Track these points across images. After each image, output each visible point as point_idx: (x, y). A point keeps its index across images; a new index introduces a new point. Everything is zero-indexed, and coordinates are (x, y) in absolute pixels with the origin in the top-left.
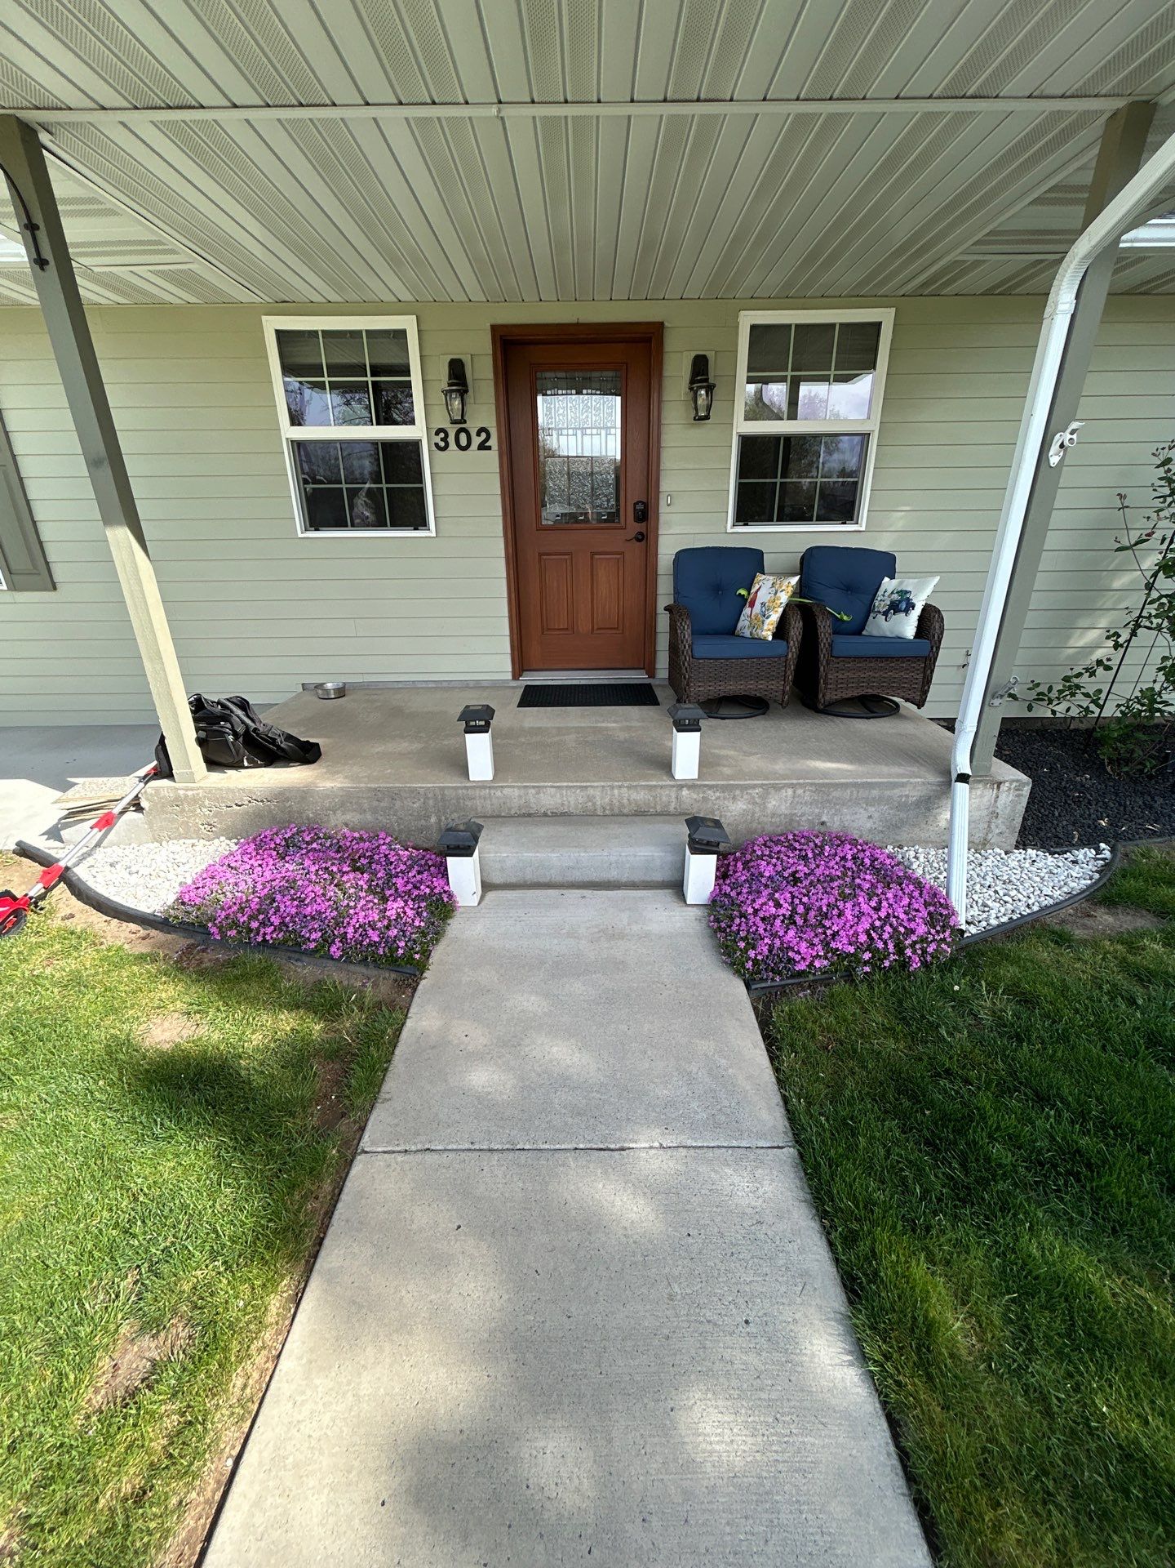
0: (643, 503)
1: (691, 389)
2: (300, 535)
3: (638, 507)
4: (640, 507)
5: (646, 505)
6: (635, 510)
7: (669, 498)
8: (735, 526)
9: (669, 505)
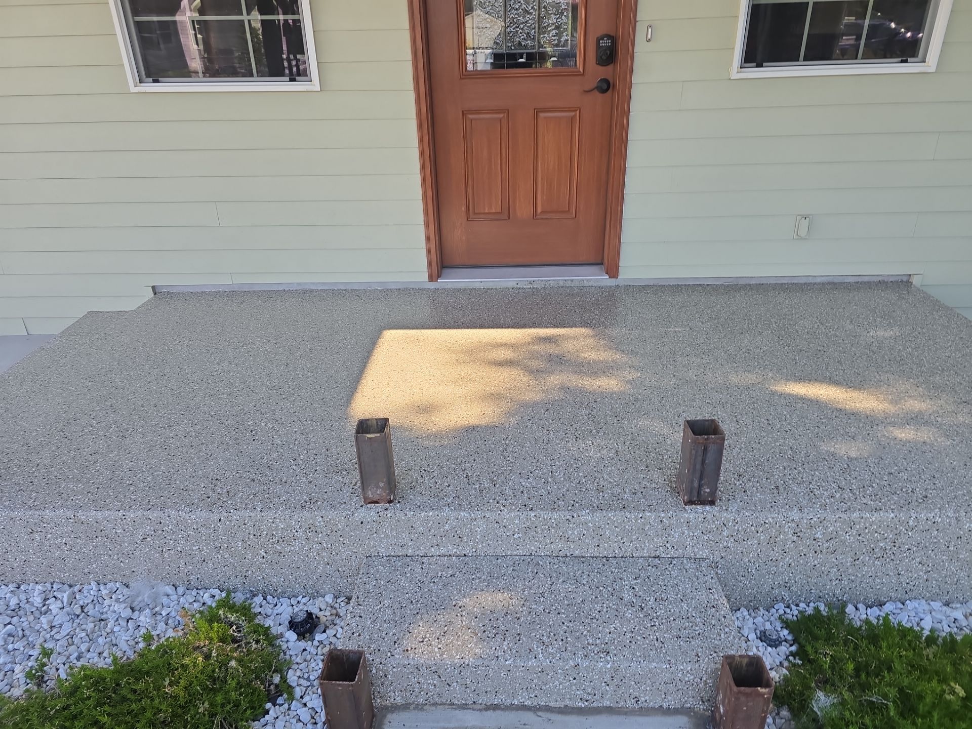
0: (609, 37)
2: (133, 89)
3: (602, 44)
4: (605, 43)
5: (613, 39)
6: (598, 46)
7: (650, 30)
8: (743, 69)
9: (649, 41)
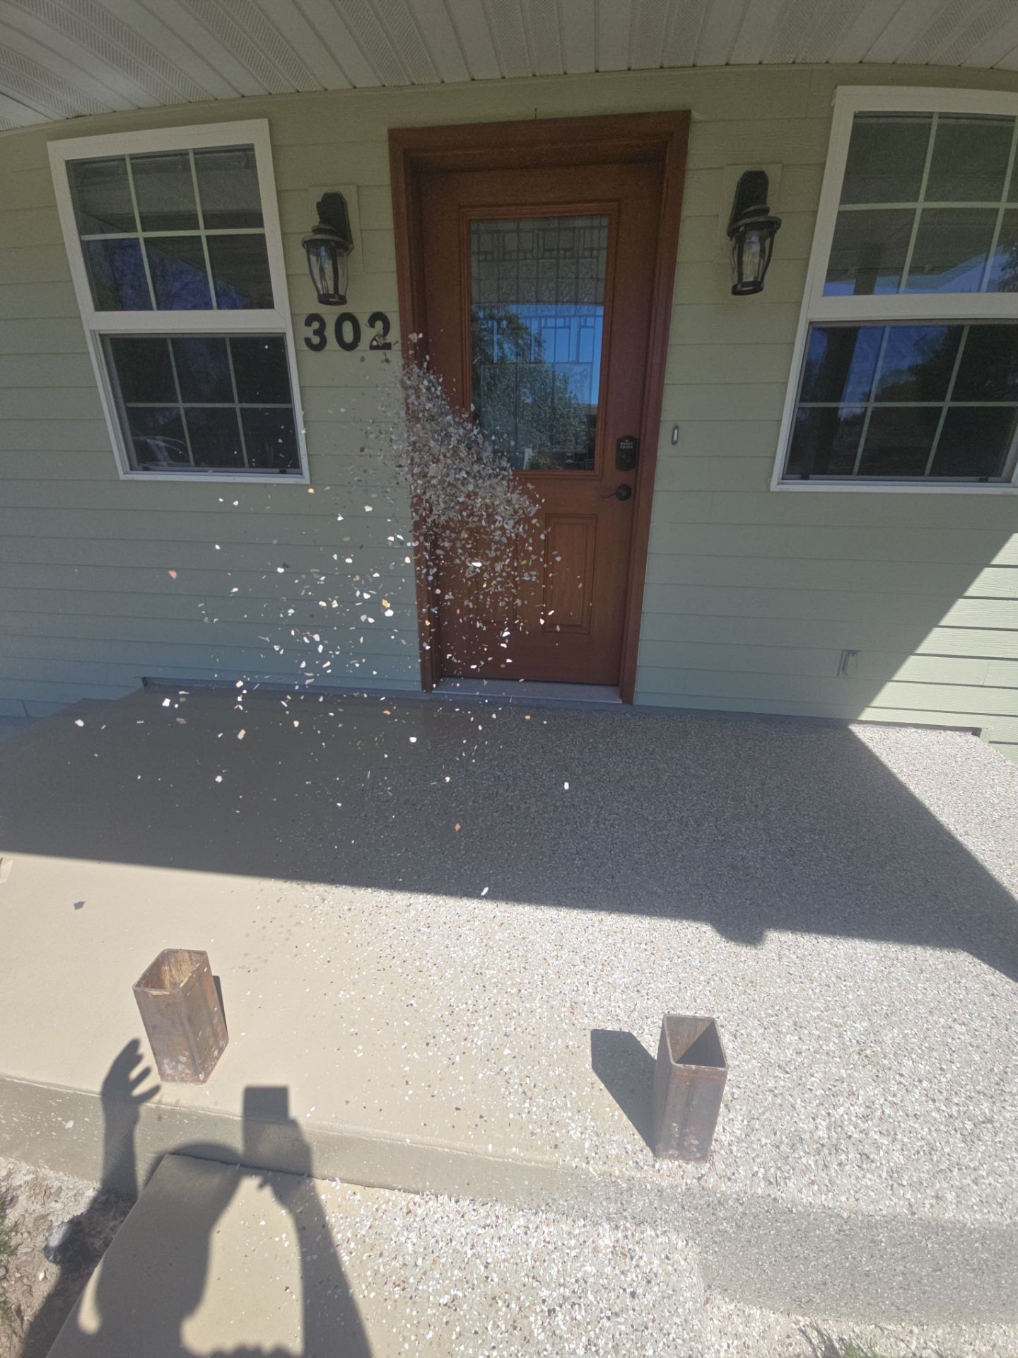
0: (631, 438)
1: (732, 232)
2: (122, 477)
3: (624, 445)
4: (626, 445)
5: (636, 442)
6: (619, 449)
7: (676, 431)
8: (785, 481)
9: (674, 443)
